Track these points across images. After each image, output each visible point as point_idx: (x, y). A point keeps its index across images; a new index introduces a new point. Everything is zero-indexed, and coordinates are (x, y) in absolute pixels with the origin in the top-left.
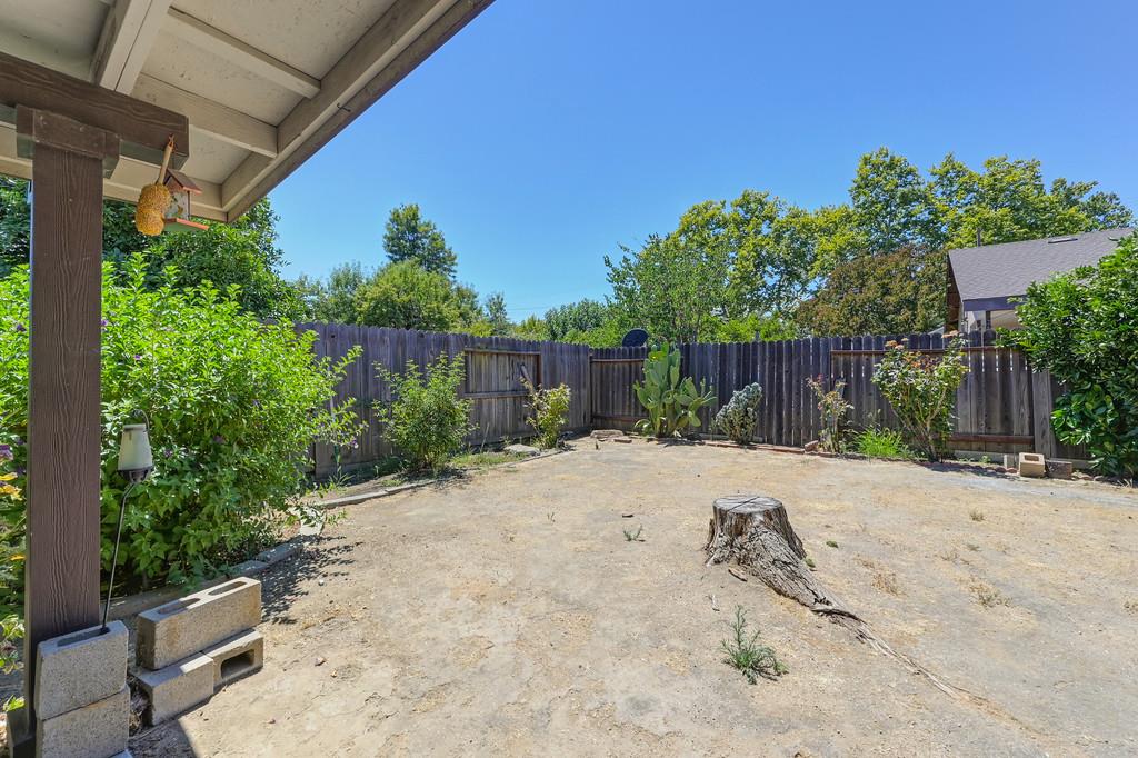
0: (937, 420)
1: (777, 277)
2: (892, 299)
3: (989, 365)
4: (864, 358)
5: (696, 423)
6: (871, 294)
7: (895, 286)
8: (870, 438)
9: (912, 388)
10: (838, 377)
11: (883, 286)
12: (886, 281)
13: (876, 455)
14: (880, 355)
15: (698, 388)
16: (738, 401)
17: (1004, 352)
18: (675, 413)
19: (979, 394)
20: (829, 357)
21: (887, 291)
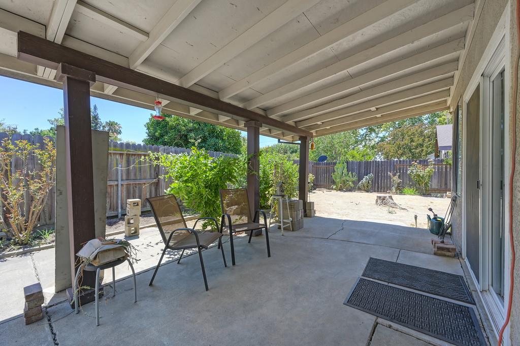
0: (426, 184)
1: (365, 131)
2: (414, 144)
3: (442, 169)
4: (405, 166)
5: (352, 186)
6: (406, 142)
7: (416, 139)
8: (406, 190)
9: (419, 175)
10: (397, 172)
11: (411, 138)
12: (412, 137)
13: (408, 194)
14: (410, 165)
15: (352, 175)
16: (366, 179)
17: (446, 165)
18: (344, 183)
19: (439, 177)
20: (394, 165)
21: (412, 141)
